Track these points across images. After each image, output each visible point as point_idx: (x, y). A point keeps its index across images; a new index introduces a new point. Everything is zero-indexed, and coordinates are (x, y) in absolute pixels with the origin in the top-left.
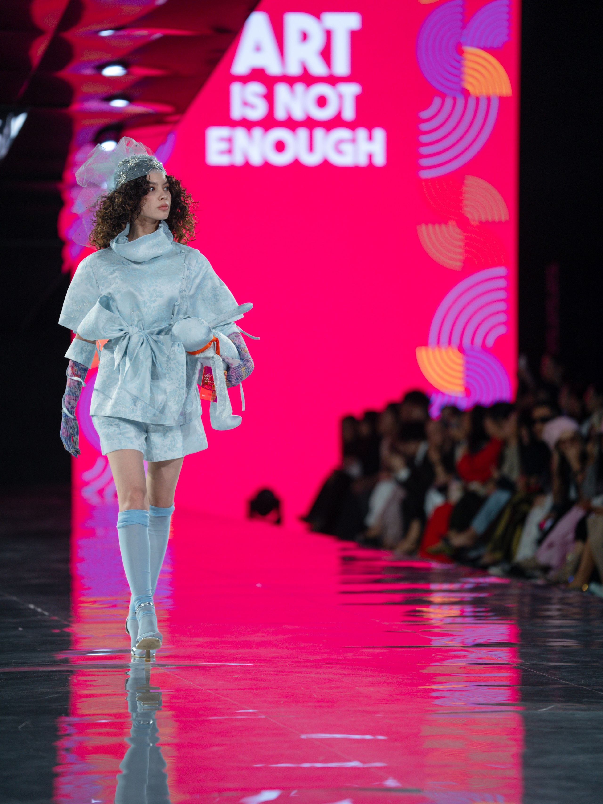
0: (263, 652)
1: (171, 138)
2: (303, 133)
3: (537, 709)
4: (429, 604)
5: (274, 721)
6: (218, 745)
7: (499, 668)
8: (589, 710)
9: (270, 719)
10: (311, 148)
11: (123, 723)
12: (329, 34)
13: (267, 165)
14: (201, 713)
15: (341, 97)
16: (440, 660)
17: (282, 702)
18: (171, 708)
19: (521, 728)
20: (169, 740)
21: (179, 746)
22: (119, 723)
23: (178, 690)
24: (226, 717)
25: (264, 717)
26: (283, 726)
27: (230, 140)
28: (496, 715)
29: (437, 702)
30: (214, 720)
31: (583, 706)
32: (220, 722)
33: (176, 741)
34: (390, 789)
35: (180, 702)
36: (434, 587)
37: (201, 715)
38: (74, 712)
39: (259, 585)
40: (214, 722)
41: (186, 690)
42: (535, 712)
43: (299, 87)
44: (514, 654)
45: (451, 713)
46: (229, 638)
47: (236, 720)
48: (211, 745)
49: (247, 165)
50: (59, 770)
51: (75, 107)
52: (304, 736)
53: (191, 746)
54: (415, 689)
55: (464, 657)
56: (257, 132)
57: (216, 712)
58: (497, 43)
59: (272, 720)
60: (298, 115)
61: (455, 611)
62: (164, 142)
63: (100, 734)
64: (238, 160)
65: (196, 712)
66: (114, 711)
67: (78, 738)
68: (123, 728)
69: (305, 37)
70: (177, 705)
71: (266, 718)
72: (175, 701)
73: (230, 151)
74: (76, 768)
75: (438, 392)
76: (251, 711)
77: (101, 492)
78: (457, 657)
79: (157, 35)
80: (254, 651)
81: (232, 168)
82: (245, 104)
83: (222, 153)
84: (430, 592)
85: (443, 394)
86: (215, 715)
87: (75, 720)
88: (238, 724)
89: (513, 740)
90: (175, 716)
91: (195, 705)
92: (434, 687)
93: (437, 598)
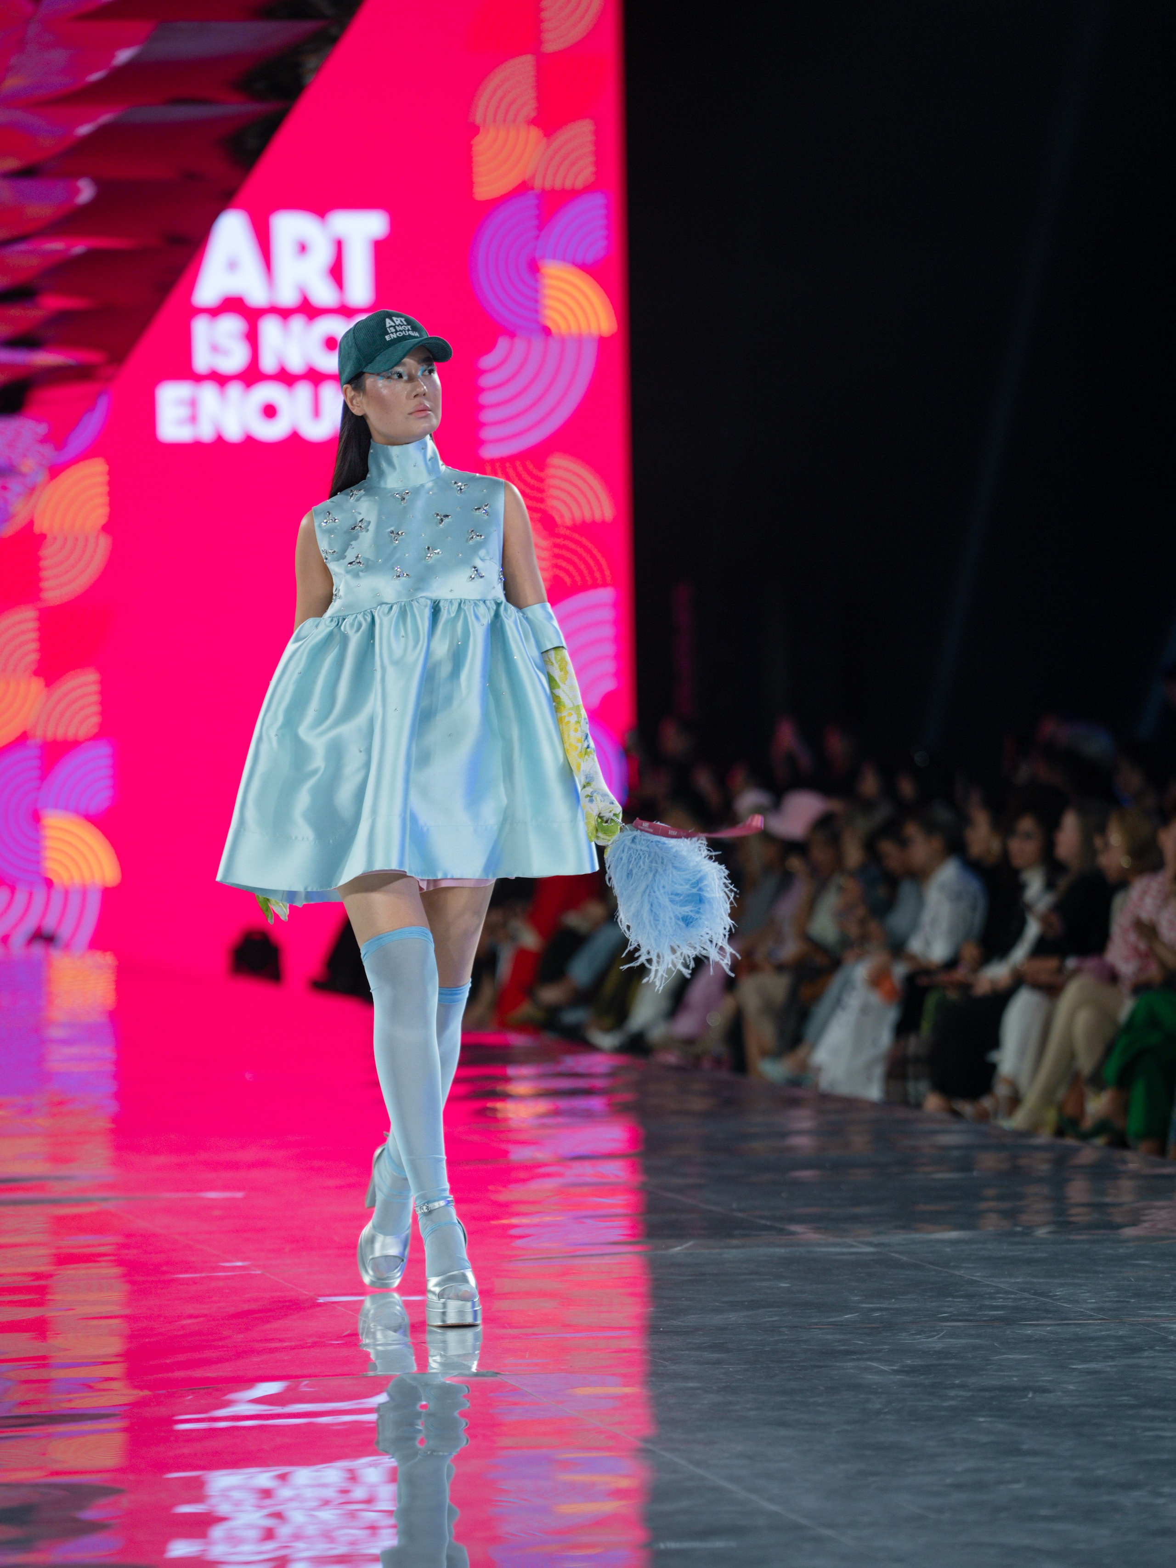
0: (256, 1174)
1: (102, 404)
2: (303, 391)
3: (667, 1248)
4: (505, 1097)
5: (276, 1279)
7: (612, 1190)
8: (743, 1247)
9: (268, 1275)
10: (316, 412)
11: (45, 1287)
12: (339, 245)
13: (250, 441)
14: (165, 1268)
16: (523, 1181)
17: (287, 1250)
18: (120, 1262)
19: (646, 1277)
20: (115, 1309)
21: (130, 1319)
22: (39, 1287)
23: (129, 1236)
24: (203, 1275)
25: (259, 1272)
26: (289, 1285)
27: (193, 403)
28: (607, 1260)
29: (519, 1243)
30: (183, 1279)
31: (734, 1242)
32: (195, 1282)
33: (127, 1312)
35: (131, 1254)
36: (511, 1071)
37: (164, 1273)
39: (248, 1076)
40: (186, 1282)
41: (141, 1235)
42: (663, 1252)
43: (297, 323)
44: (634, 1168)
45: (543, 1258)
46: (204, 1156)
47: (218, 1278)
48: (180, 1317)
49: (220, 441)
52: (322, 1301)
54: (485, 1224)
55: (560, 1175)
56: (235, 390)
57: (187, 1267)
58: (590, 258)
59: (272, 1277)
60: (296, 365)
61: (543, 1106)
62: (92, 408)
64: (206, 433)
65: (156, 1269)
66: (32, 1269)
68: (44, 1295)
69: (303, 248)
70: (127, 1257)
71: (262, 1275)
72: (125, 1251)
73: (193, 419)
76: (240, 1264)
78: (548, 1175)
79: (79, 249)
80: (242, 1174)
81: (196, 447)
82: (215, 349)
83: (180, 422)
84: (507, 1080)
86: (186, 1272)
88: (221, 1284)
89: (632, 1294)
90: (125, 1276)
91: (156, 1258)
92: (514, 1221)
93: (519, 1088)
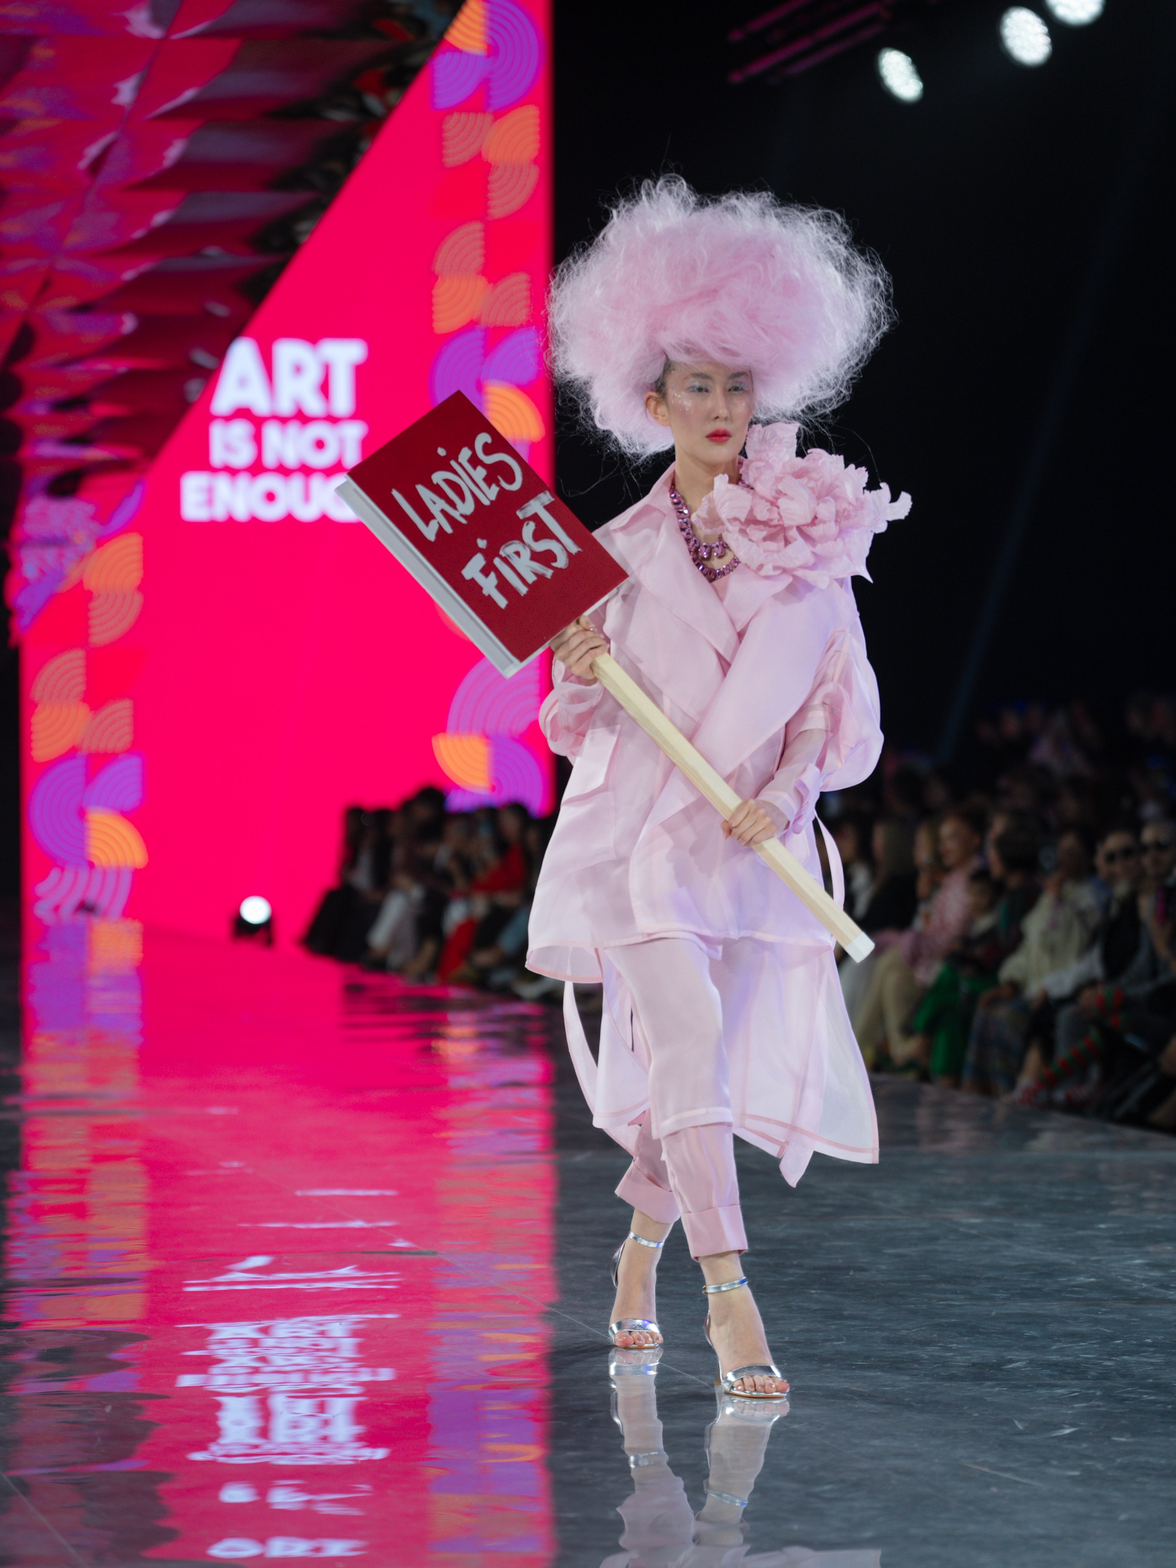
1: (138, 492)
2: (297, 481)
6: (198, 1204)
7: (525, 1110)
9: (259, 1174)
10: (307, 499)
11: (85, 1179)
12: (327, 368)
13: (254, 522)
15: (341, 442)
18: (144, 1162)
20: (138, 1198)
21: (151, 1205)
22: (80, 1179)
23: (151, 1141)
24: (207, 1172)
25: (252, 1171)
26: (273, 1181)
27: (210, 490)
32: (200, 1177)
33: (149, 1199)
34: (400, 1251)
35: (151, 1155)
38: (27, 1166)
43: (293, 428)
45: (473, 1164)
48: (189, 1205)
49: (231, 521)
50: (10, 1232)
51: (25, 453)
52: (299, 1193)
53: (166, 1204)
55: (488, 1099)
56: (243, 480)
57: (196, 1166)
58: (524, 379)
59: (261, 1175)
60: (291, 461)
62: (131, 492)
63: (56, 1191)
64: (219, 513)
65: (171, 1167)
67: (32, 1196)
68: (83, 1185)
69: (298, 369)
70: (149, 1158)
71: (254, 1173)
72: (147, 1153)
73: (210, 502)
74: (29, 1230)
75: (457, 787)
77: (57, 909)
79: (122, 369)
81: (211, 525)
82: (228, 448)
83: (200, 505)
85: (464, 791)
87: (28, 1175)
91: (170, 1159)
93: (455, 1031)
